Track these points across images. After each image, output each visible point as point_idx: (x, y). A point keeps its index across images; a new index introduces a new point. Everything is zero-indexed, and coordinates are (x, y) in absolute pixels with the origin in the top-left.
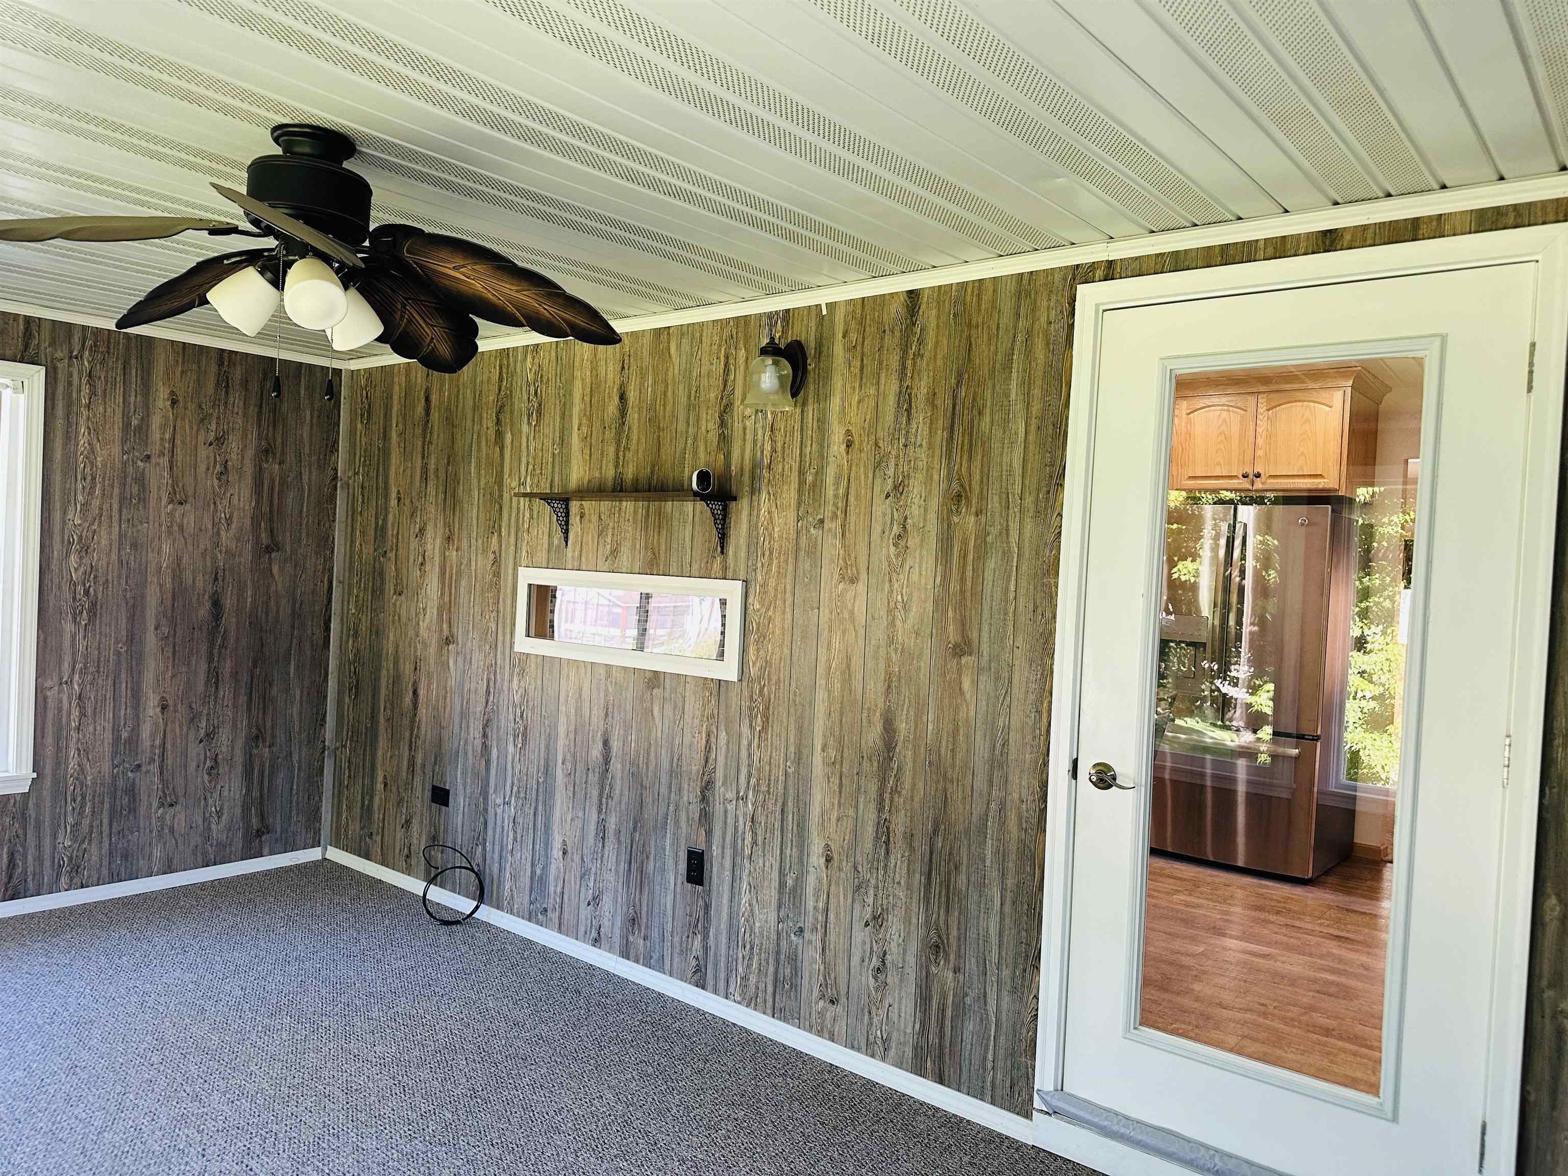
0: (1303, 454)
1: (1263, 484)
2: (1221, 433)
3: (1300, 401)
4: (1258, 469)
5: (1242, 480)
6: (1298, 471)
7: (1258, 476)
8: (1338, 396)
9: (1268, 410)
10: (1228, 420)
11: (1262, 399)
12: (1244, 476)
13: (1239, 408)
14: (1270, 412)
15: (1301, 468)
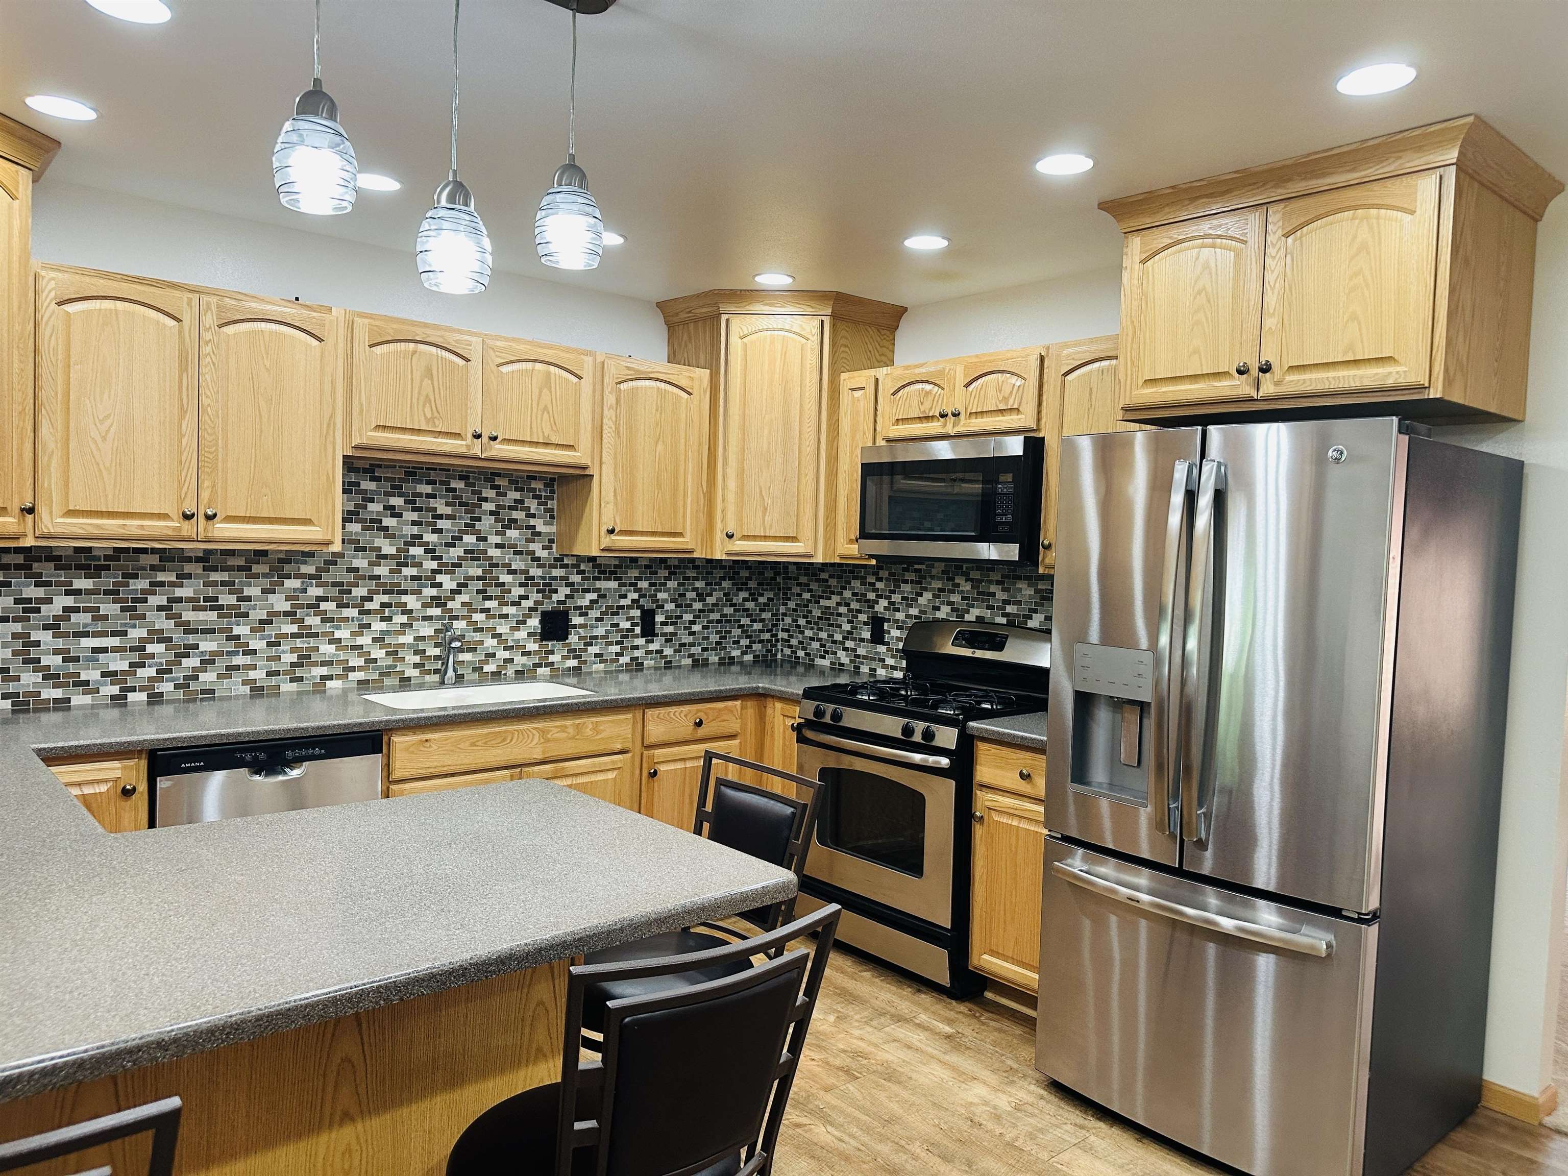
0: (1354, 317)
1: (1277, 384)
2: (1199, 293)
3: (1349, 209)
4: (1268, 355)
5: (1239, 380)
6: (1345, 353)
7: (1266, 369)
8: (1427, 186)
9: (1287, 235)
10: (1213, 265)
11: (1276, 215)
12: (1240, 372)
13: (1232, 238)
14: (1290, 240)
15: (1351, 347)
